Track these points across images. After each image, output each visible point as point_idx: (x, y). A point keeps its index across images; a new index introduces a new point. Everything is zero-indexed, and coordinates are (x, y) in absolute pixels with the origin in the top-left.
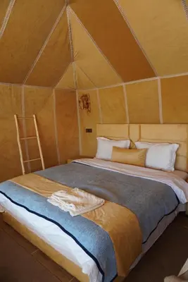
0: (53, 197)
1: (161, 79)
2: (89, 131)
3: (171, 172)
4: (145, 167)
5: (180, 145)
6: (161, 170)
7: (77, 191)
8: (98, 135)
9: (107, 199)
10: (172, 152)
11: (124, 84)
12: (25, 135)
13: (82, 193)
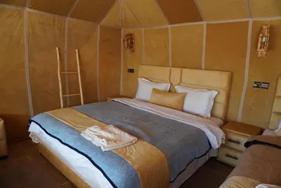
0: (87, 131)
1: (207, 24)
2: (131, 71)
3: (207, 118)
4: (183, 111)
5: (219, 93)
6: (197, 115)
7: (111, 128)
8: (140, 75)
9: (139, 138)
10: (210, 99)
11: (169, 26)
12: (66, 69)
13: (116, 131)
